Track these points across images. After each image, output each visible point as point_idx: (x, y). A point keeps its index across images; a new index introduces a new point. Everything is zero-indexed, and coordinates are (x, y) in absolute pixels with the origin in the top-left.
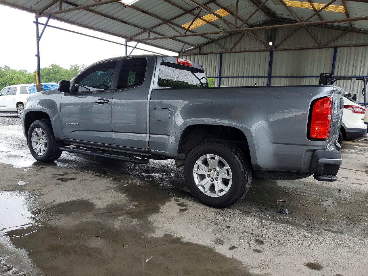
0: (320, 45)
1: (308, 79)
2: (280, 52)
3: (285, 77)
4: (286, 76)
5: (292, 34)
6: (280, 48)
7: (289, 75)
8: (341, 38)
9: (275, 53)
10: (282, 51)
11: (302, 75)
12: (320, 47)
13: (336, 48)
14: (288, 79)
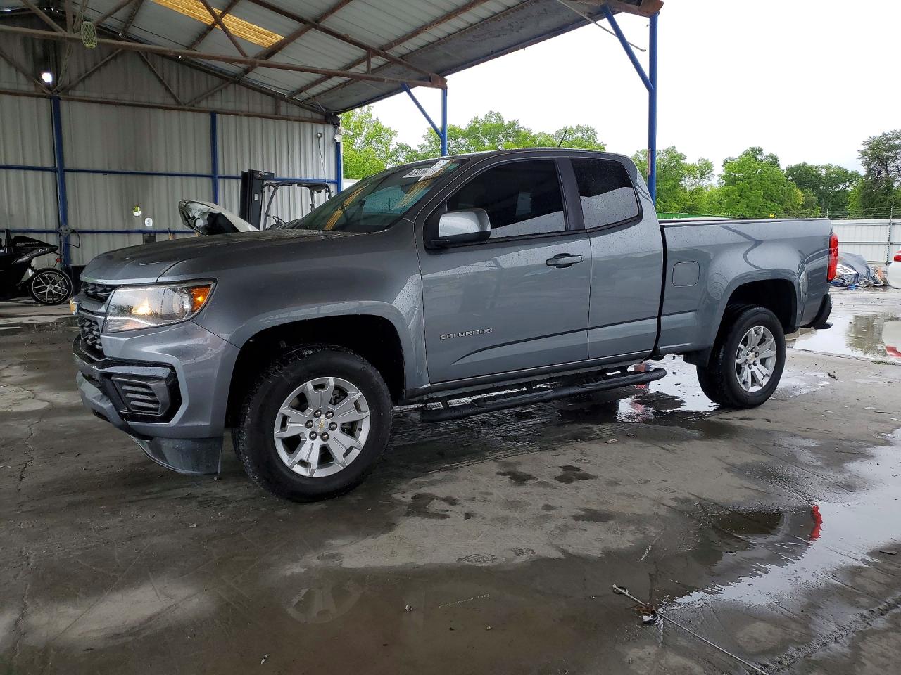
0: (178, 102)
1: (163, 178)
2: (79, 105)
3: (105, 172)
4: (107, 169)
5: (105, 64)
6: (78, 93)
7: (115, 168)
8: (218, 93)
9: (64, 106)
10: (86, 104)
11: (147, 170)
12: (179, 107)
13: (213, 115)
14: (113, 177)
